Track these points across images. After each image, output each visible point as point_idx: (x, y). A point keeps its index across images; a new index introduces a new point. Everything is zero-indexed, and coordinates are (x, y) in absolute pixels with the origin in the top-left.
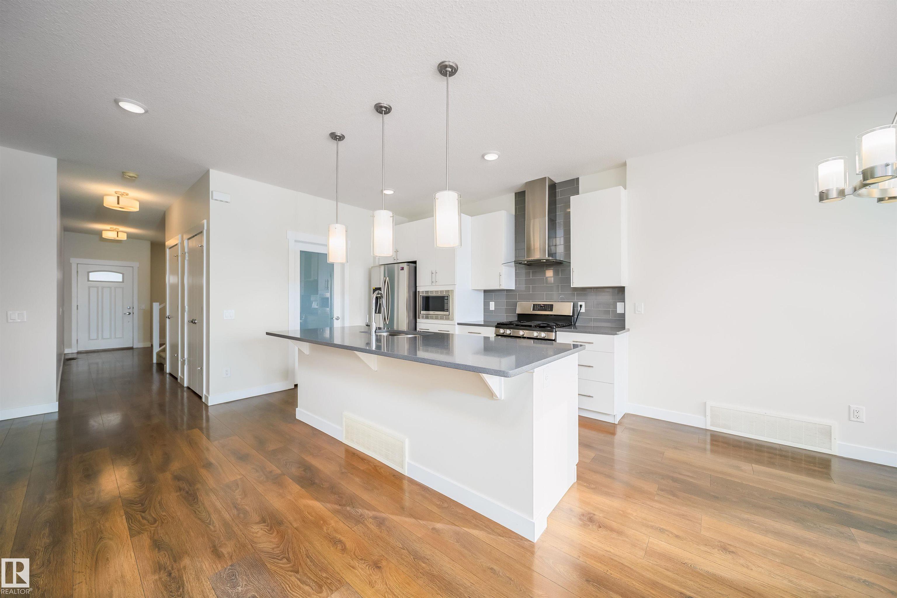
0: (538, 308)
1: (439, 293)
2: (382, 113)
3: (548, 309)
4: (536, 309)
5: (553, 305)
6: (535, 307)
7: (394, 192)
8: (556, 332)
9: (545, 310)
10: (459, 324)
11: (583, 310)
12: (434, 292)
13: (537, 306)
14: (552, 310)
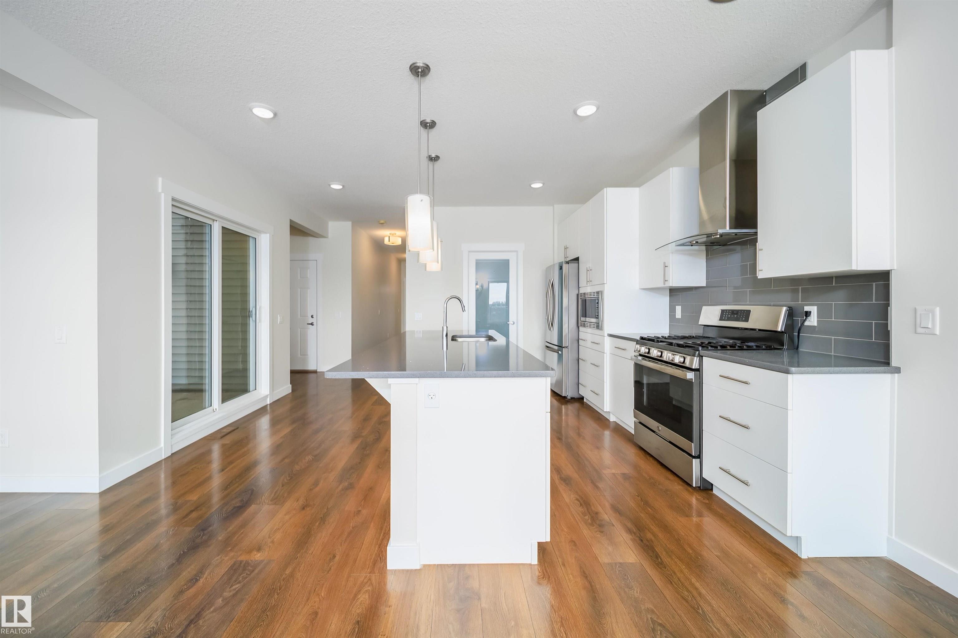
0: (728, 316)
1: (592, 295)
2: (426, 128)
3: (742, 319)
4: (725, 318)
5: (749, 311)
6: (723, 315)
7: (543, 184)
8: (701, 357)
9: (737, 320)
10: (611, 336)
11: (813, 321)
12: (592, 293)
13: (727, 314)
14: (747, 320)
